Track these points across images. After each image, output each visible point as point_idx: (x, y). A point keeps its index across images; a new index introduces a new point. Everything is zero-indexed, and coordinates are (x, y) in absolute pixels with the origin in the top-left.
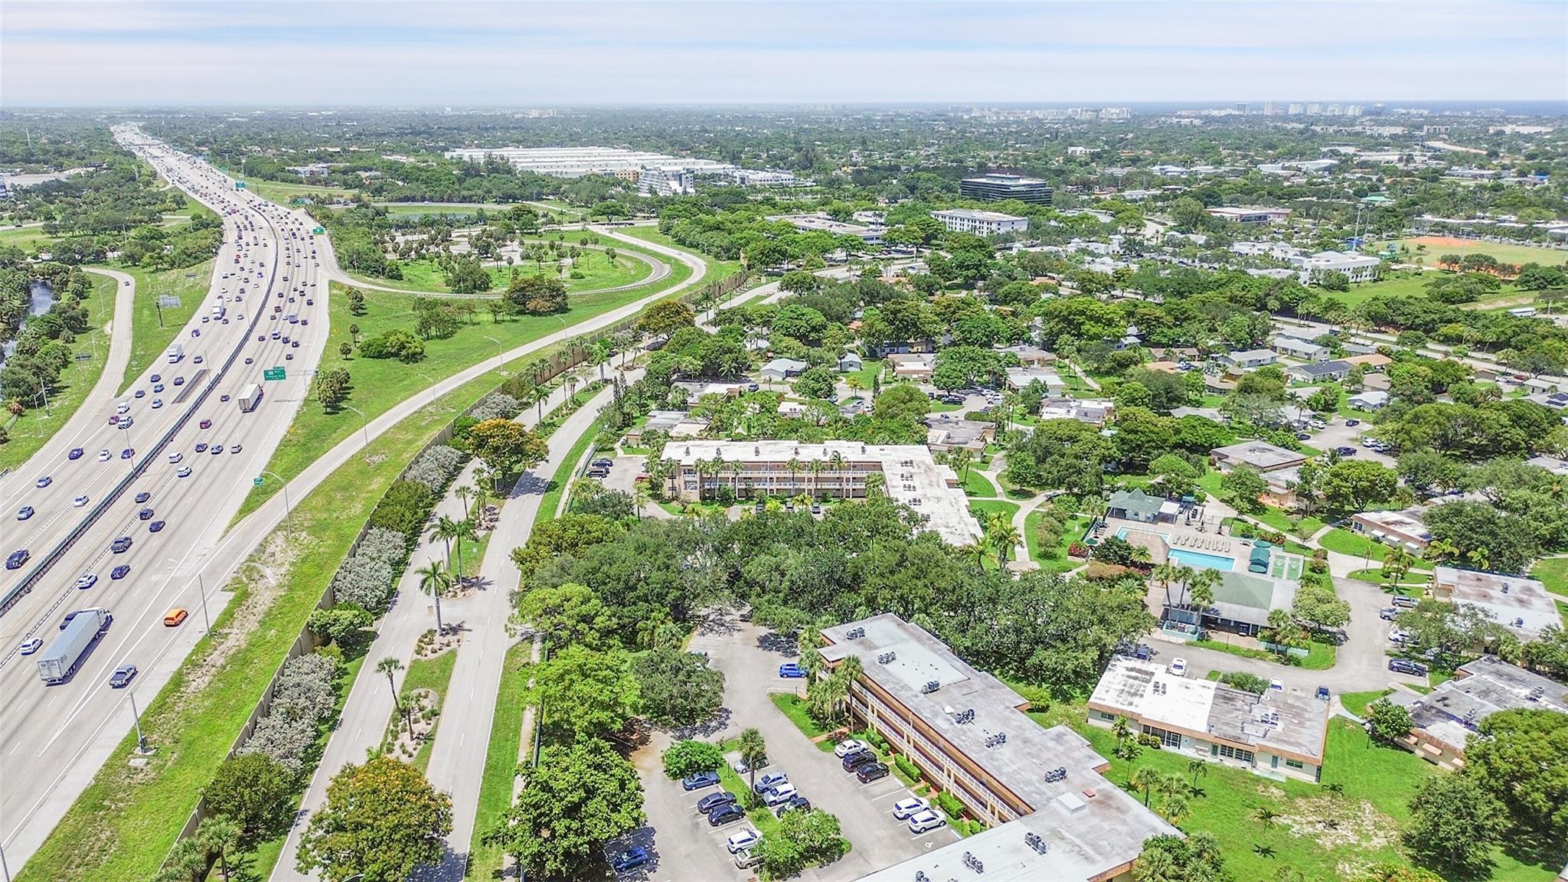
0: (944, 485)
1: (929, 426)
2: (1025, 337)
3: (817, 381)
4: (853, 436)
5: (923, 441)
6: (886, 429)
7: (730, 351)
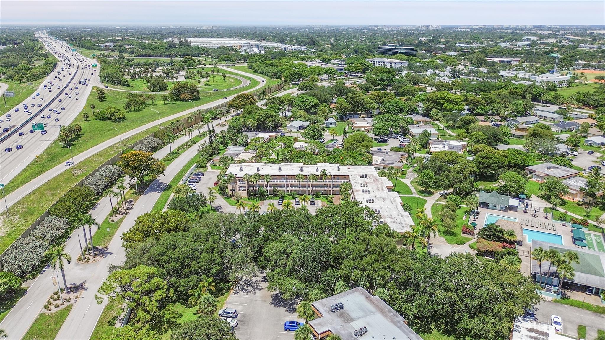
0: (385, 189)
1: (373, 154)
2: (415, 110)
3: (314, 131)
4: (333, 160)
5: (370, 163)
6: (350, 156)
7: (271, 116)
